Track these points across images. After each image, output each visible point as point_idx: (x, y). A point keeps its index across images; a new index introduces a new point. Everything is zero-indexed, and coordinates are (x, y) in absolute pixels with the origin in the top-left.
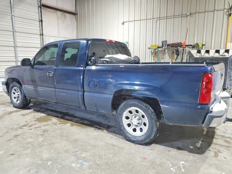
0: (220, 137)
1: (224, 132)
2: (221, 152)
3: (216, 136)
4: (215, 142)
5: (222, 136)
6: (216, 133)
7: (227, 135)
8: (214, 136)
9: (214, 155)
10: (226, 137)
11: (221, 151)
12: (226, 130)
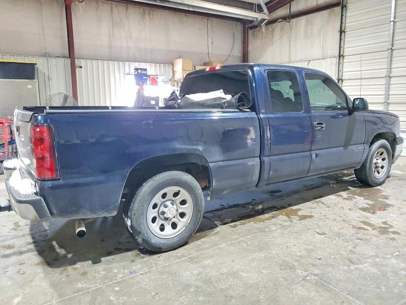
0: (24, 249)
1: (22, 264)
2: (12, 229)
3: (32, 246)
4: (27, 238)
5: (21, 253)
6: (36, 253)
7: (14, 259)
8: (36, 246)
9: (19, 223)
10: (14, 254)
11: (13, 231)
12: (21, 272)
